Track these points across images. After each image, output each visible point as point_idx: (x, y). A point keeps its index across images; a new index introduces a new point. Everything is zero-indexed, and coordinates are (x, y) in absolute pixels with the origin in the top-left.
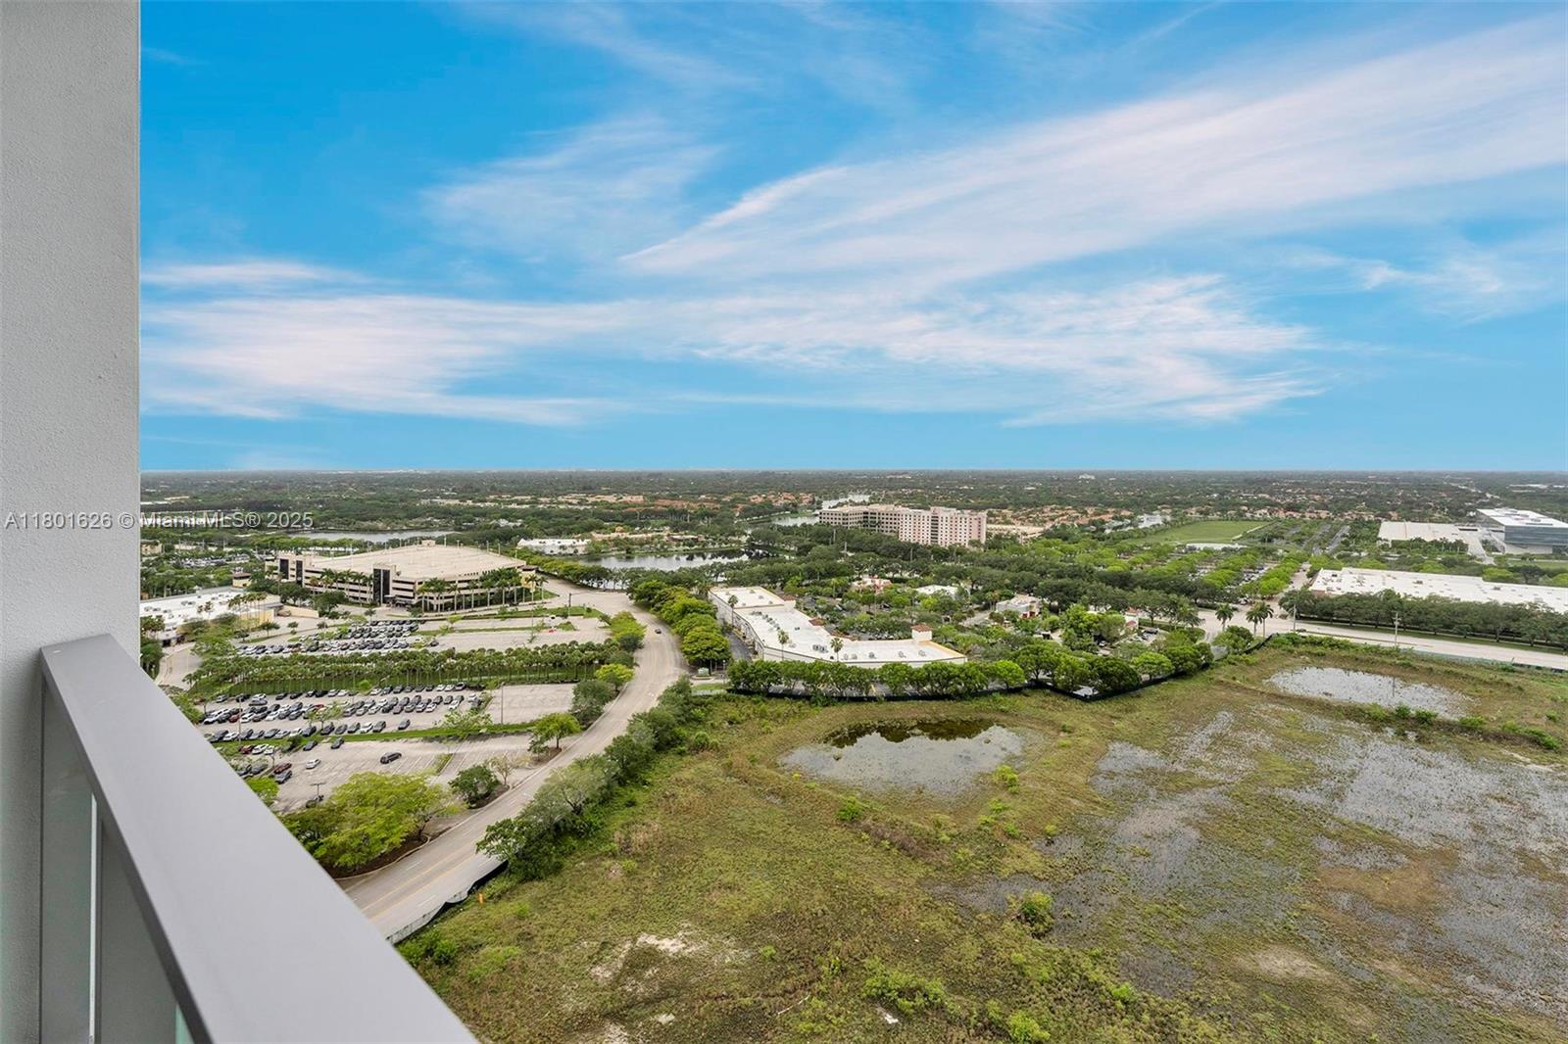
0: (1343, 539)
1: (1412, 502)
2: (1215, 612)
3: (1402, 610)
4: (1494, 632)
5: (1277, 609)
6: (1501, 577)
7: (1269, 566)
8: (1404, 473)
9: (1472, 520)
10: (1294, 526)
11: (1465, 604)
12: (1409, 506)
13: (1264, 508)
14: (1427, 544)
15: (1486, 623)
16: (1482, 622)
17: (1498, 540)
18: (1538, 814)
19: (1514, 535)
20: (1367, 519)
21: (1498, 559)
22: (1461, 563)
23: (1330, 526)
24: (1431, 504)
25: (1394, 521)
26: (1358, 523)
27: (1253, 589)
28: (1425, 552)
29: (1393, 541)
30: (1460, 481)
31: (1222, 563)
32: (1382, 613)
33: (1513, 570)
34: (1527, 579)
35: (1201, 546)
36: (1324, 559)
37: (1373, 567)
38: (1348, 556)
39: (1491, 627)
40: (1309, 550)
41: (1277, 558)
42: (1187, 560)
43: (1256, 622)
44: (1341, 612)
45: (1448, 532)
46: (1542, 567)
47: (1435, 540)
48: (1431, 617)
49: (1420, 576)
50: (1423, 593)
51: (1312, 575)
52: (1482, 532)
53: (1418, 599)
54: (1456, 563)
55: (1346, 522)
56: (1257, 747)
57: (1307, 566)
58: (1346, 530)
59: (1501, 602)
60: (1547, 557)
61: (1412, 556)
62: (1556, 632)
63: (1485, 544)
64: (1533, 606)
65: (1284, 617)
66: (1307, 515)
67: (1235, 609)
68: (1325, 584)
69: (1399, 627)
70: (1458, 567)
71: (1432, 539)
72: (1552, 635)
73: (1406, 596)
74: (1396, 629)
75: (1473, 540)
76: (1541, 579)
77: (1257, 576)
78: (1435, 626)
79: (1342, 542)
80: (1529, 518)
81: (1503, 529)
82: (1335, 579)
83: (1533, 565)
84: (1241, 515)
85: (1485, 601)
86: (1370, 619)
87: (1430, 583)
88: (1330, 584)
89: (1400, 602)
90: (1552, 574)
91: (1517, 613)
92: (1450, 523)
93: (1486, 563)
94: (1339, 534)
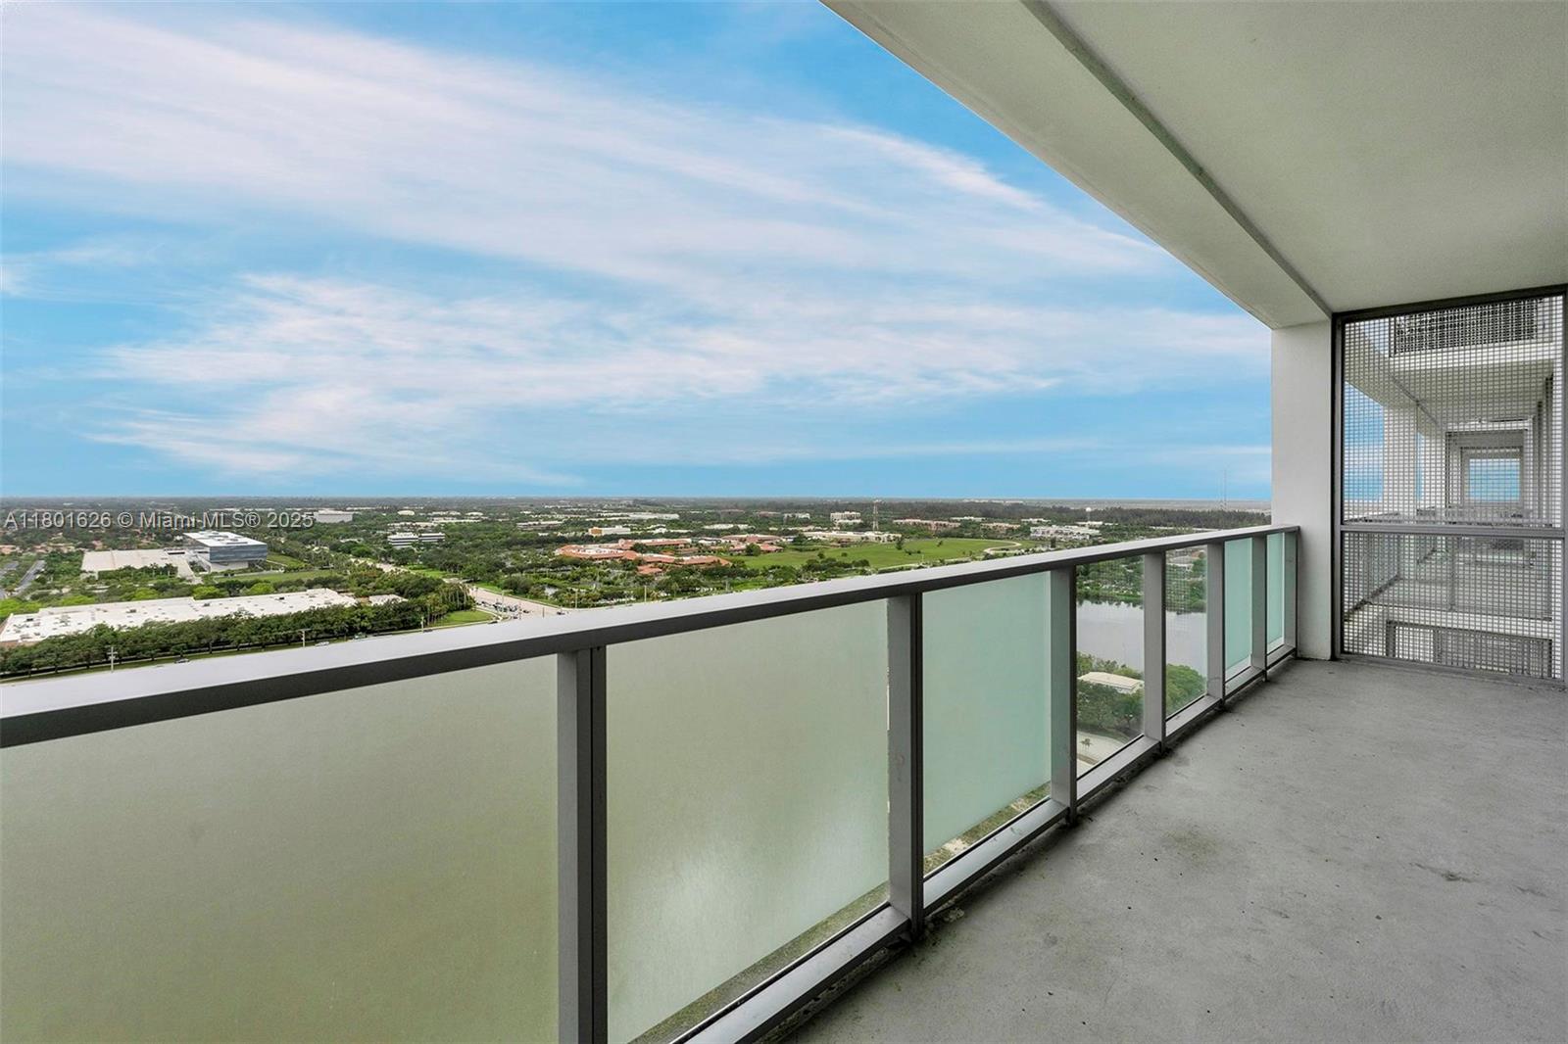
0: (38, 576)
1: (117, 530)
3: (116, 643)
4: (207, 645)
6: (209, 594)
8: (106, 500)
9: (179, 544)
11: (181, 624)
12: (114, 533)
14: (137, 571)
15: (200, 639)
16: (196, 638)
17: (203, 560)
19: (218, 555)
20: (66, 551)
21: (205, 577)
22: (173, 586)
23: (17, 563)
24: (138, 530)
25: (99, 550)
26: (55, 557)
28: (136, 580)
29: (99, 573)
30: (164, 507)
32: (95, 651)
33: (220, 586)
34: (230, 592)
36: (13, 602)
37: (79, 603)
38: (47, 594)
39: (204, 641)
44: (42, 661)
45: (157, 557)
46: (242, 581)
47: (146, 567)
48: (149, 643)
49: (133, 604)
50: (137, 621)
52: (189, 554)
53: (133, 629)
54: (168, 587)
55: (39, 557)
58: (40, 565)
59: (212, 617)
60: (244, 571)
61: (121, 586)
62: (256, 634)
63: (193, 564)
64: (238, 615)
68: (19, 632)
69: (115, 661)
70: (169, 590)
71: (142, 566)
72: (254, 637)
73: (120, 628)
74: (112, 664)
75: (182, 563)
76: (241, 591)
78: (153, 652)
79: (37, 580)
80: (228, 539)
81: (208, 550)
82: (30, 623)
83: (234, 579)
85: (198, 619)
86: (81, 660)
87: (145, 610)
88: (24, 631)
89: (115, 635)
90: (249, 585)
91: (225, 624)
92: (159, 548)
93: (195, 583)
94: (31, 571)
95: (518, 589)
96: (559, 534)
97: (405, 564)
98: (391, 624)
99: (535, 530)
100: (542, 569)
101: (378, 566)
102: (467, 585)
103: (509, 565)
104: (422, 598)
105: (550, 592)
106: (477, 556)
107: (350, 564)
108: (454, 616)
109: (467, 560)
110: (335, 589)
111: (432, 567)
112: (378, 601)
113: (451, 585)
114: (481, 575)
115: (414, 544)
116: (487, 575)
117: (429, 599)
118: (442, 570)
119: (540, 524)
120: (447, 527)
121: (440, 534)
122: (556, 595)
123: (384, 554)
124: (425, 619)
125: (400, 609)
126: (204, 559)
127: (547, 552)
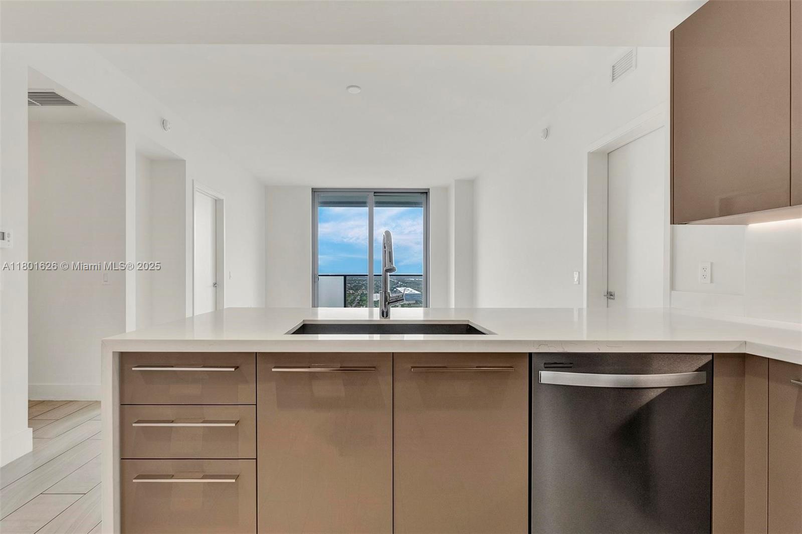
55: (358, 295)
80: (410, 291)
94: (356, 300)
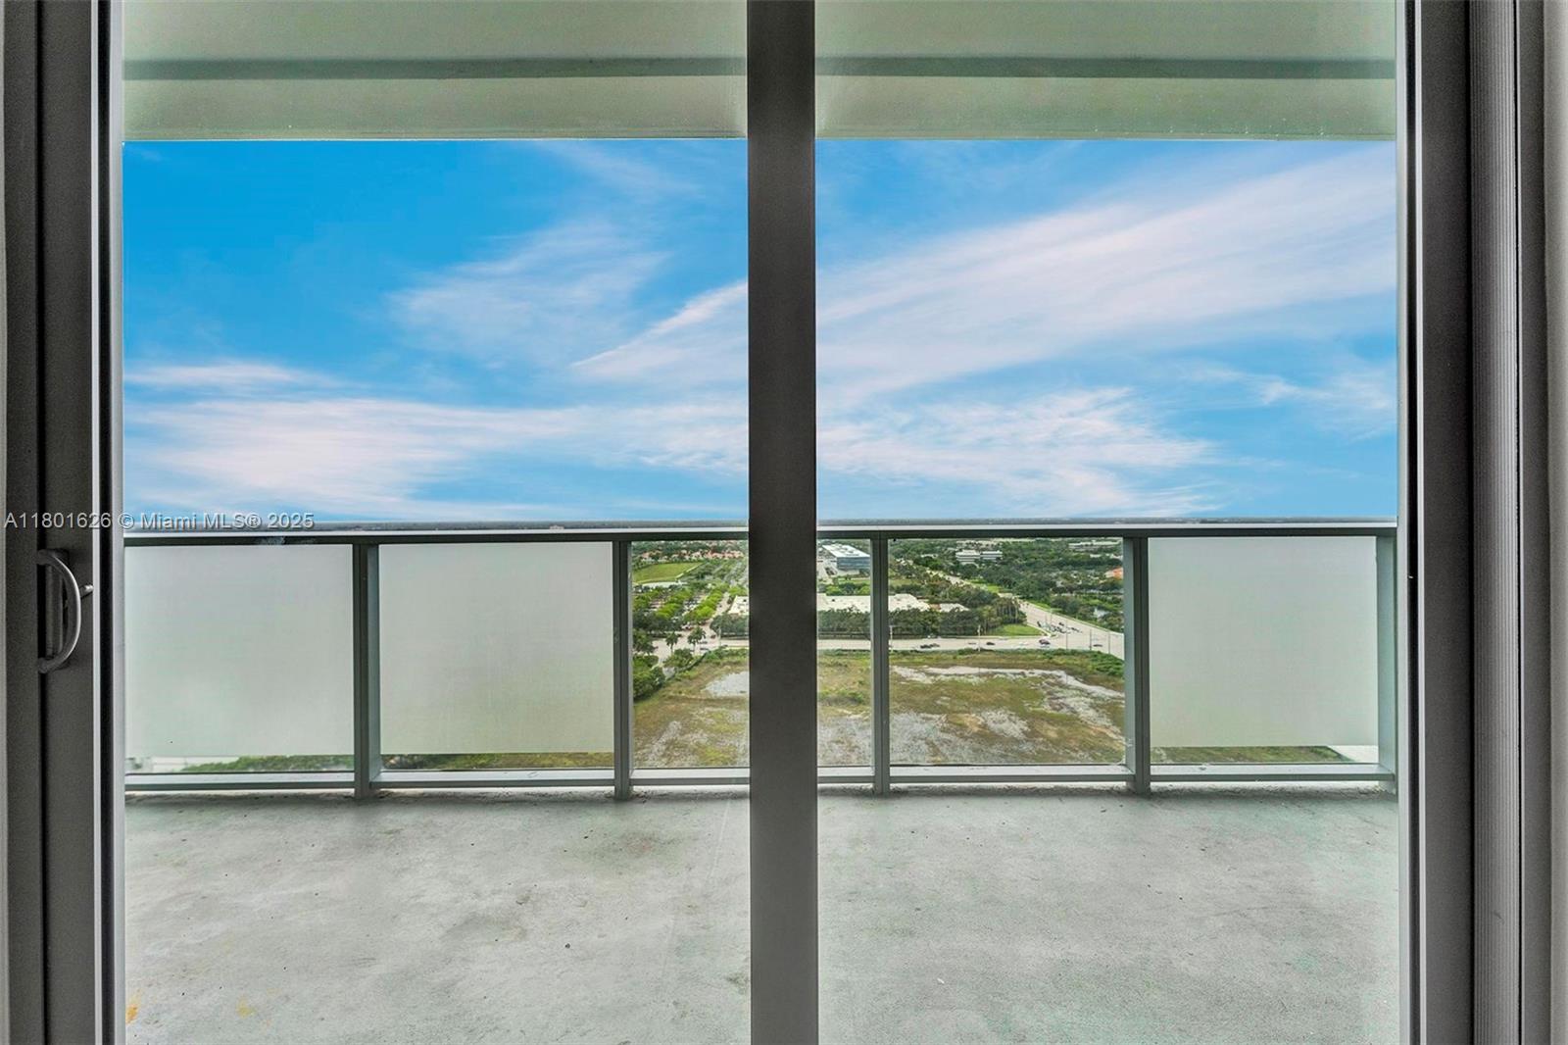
2: (664, 639)
5: (708, 631)
6: (835, 592)
7: (704, 597)
9: (821, 553)
10: (718, 565)
13: (698, 550)
16: (826, 625)
18: (856, 747)
19: (843, 564)
21: (834, 579)
23: (741, 562)
27: (691, 617)
31: (670, 598)
33: (841, 586)
34: (847, 592)
35: (653, 585)
36: (738, 588)
39: (831, 627)
40: (728, 582)
41: (708, 591)
42: (643, 598)
43: (694, 643)
46: (855, 583)
51: (730, 602)
52: (826, 561)
56: (698, 744)
57: (727, 595)
59: (836, 609)
60: (857, 576)
63: (827, 570)
64: (851, 609)
65: (713, 637)
66: (727, 555)
67: (680, 636)
68: (739, 608)
75: (821, 567)
76: (854, 591)
77: (695, 606)
80: (848, 551)
83: (850, 582)
84: (682, 557)
85: (827, 610)
88: (742, 608)
91: (843, 616)
93: (828, 583)
95: (1065, 609)
96: (1112, 556)
97: (969, 578)
98: (955, 629)
99: (1087, 551)
100: (1092, 591)
101: (947, 577)
102: (1018, 600)
103: (1059, 584)
104: (979, 609)
105: (1099, 614)
106: (1029, 574)
107: (926, 575)
108: (1006, 628)
109: (1020, 577)
110: (915, 595)
111: (990, 582)
112: (946, 608)
113: (1004, 599)
114: (1033, 592)
115: (976, 561)
116: (1039, 593)
117: (986, 610)
118: (998, 585)
119: (1092, 545)
120: (1005, 546)
121: (998, 552)
122: (1105, 618)
123: (952, 568)
124: (982, 627)
125: (963, 617)
126: (834, 566)
127: (1098, 573)
